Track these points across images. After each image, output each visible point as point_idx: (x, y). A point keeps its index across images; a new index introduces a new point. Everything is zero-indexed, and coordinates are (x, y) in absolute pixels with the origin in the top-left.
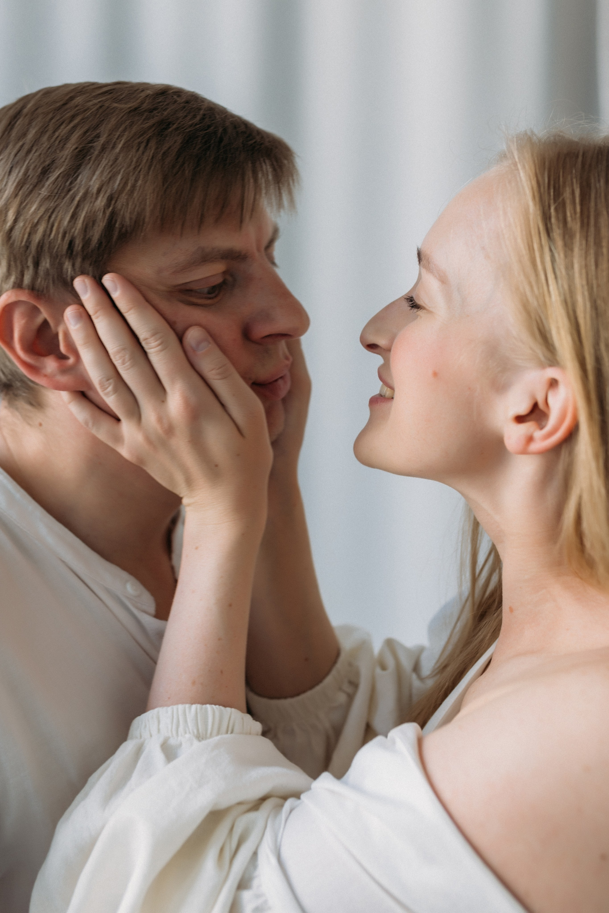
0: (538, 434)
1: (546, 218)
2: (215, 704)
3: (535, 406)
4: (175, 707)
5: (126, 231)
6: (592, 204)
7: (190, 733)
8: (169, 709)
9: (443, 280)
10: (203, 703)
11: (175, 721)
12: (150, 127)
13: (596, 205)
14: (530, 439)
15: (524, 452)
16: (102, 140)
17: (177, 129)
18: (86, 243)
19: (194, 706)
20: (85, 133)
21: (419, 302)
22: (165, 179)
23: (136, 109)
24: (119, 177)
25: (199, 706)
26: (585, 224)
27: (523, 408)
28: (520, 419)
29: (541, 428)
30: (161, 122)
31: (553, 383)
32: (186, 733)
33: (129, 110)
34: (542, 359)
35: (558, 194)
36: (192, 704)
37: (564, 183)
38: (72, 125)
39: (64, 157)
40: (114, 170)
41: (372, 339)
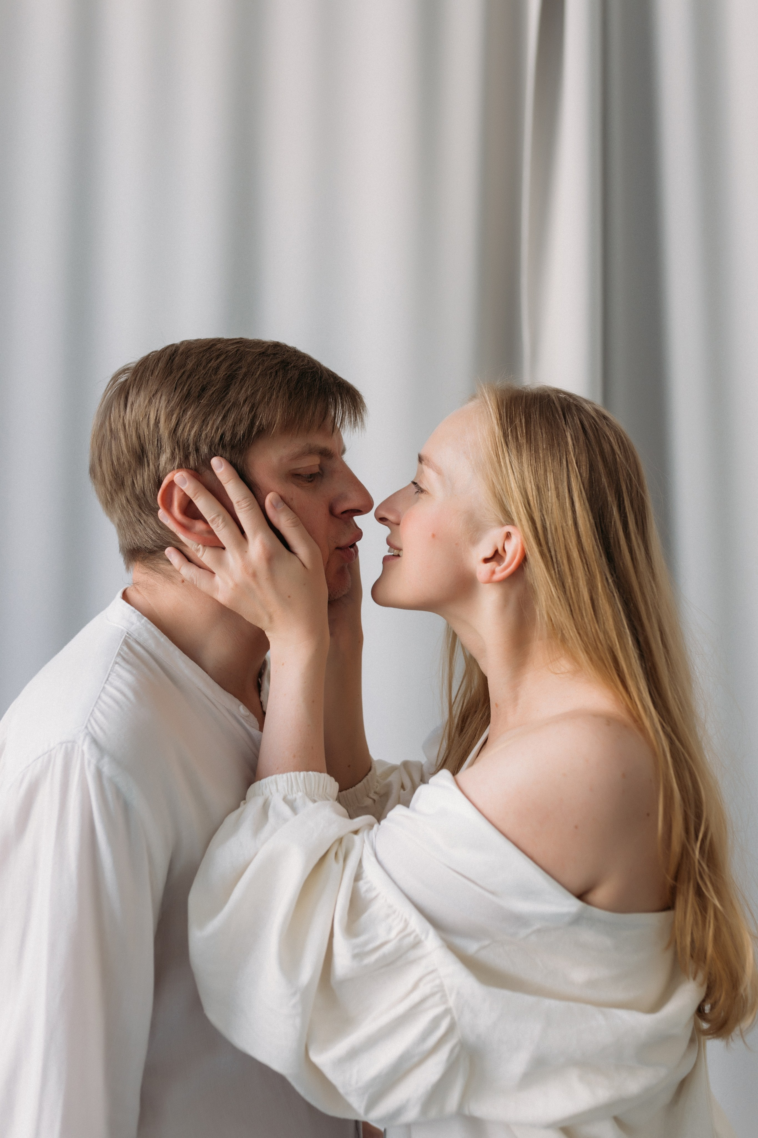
0: (498, 569)
1: (505, 436)
2: (315, 771)
3: (496, 552)
4: (288, 774)
5: (263, 428)
6: (532, 428)
7: (301, 791)
8: (285, 775)
9: (439, 472)
10: (307, 770)
11: (290, 783)
12: (276, 364)
13: (534, 428)
14: (493, 572)
15: (489, 581)
16: (244, 370)
17: (294, 366)
18: (234, 435)
19: (302, 773)
20: (231, 365)
21: (423, 486)
22: (290, 397)
23: (263, 353)
24: (260, 393)
25: (305, 773)
27: (489, 553)
28: (486, 560)
29: (500, 565)
30: (282, 362)
31: (508, 536)
32: (298, 792)
33: (259, 353)
34: (503, 521)
35: (512, 422)
36: (300, 772)
37: (515, 414)
38: (219, 360)
39: (218, 379)
40: (255, 389)
41: (384, 514)
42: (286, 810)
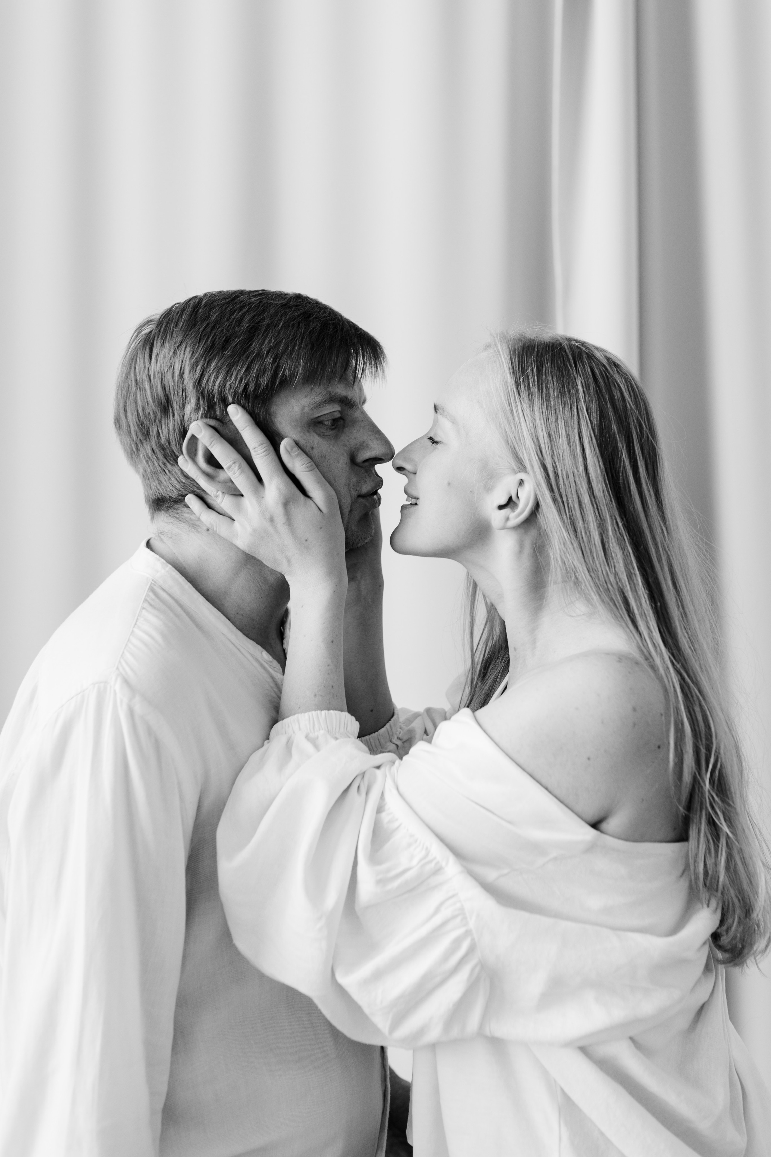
0: (512, 515)
1: (517, 385)
2: (336, 710)
3: (510, 499)
4: (310, 713)
5: (286, 378)
6: (544, 376)
7: (322, 729)
8: (306, 714)
9: (454, 422)
10: (329, 709)
11: (311, 722)
12: (298, 316)
14: (508, 519)
15: (504, 528)
17: (316, 318)
18: (257, 386)
19: (323, 712)
23: (286, 305)
24: (282, 345)
25: (326, 711)
26: (540, 389)
27: (503, 501)
28: (501, 507)
29: (513, 511)
30: (304, 313)
31: (521, 482)
32: (320, 730)
33: (281, 305)
34: (515, 468)
35: (524, 371)
36: (321, 711)
37: (527, 363)
40: (278, 340)
41: (401, 463)
42: (309, 747)
